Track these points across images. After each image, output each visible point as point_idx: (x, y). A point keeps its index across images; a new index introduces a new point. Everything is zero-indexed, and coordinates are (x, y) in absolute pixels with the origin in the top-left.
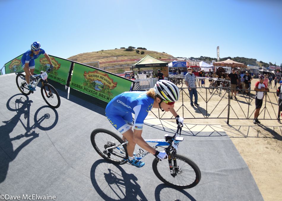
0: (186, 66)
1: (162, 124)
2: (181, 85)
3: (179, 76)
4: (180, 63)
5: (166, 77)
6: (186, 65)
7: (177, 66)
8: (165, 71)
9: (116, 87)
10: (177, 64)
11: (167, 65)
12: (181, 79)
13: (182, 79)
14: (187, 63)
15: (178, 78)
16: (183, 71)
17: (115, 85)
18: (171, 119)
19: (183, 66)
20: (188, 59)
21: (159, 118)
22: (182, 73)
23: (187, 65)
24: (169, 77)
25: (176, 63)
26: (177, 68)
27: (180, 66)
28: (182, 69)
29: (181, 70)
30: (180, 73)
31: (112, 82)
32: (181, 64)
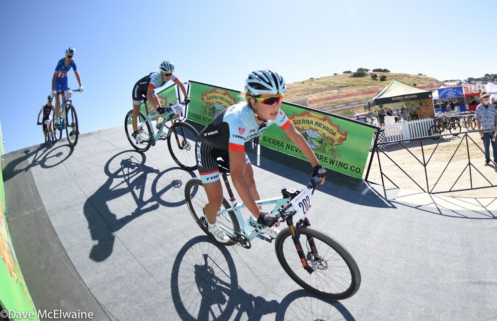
0: (462, 94)
1: (434, 203)
2: (458, 129)
3: (453, 114)
4: (451, 89)
5: (431, 118)
6: (462, 92)
7: (447, 96)
8: (428, 106)
9: (345, 139)
10: (447, 92)
11: (430, 96)
12: (456, 118)
13: (458, 119)
14: (463, 88)
15: (452, 118)
16: (457, 104)
17: (343, 137)
18: (450, 191)
19: (457, 94)
20: (464, 82)
21: (427, 191)
22: (456, 108)
23: (464, 93)
24: (436, 117)
25: (445, 91)
26: (447, 100)
27: (451, 95)
28: (456, 101)
29: (454, 103)
30: (453, 107)
31: (338, 131)
32: (454, 92)
